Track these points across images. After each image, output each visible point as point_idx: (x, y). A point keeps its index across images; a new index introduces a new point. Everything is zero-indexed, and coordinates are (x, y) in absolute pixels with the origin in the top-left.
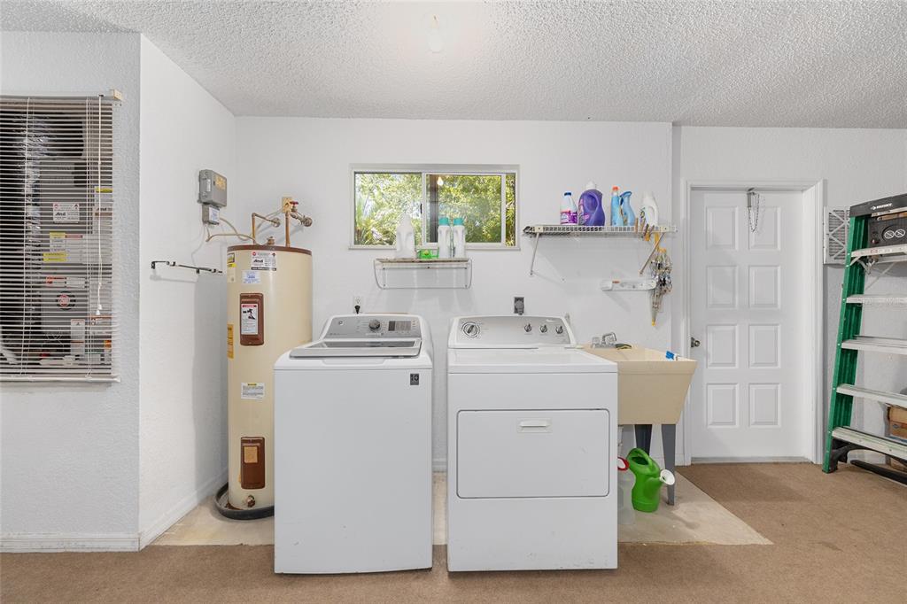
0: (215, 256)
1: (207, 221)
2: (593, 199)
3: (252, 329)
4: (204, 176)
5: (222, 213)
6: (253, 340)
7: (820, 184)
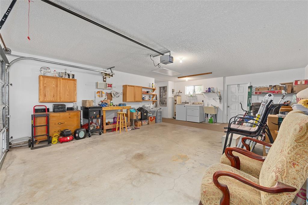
0: (173, 97)
1: (173, 93)
2: (209, 88)
3: (175, 103)
4: (173, 90)
5: (174, 92)
6: (176, 104)
7: (249, 83)
